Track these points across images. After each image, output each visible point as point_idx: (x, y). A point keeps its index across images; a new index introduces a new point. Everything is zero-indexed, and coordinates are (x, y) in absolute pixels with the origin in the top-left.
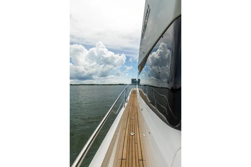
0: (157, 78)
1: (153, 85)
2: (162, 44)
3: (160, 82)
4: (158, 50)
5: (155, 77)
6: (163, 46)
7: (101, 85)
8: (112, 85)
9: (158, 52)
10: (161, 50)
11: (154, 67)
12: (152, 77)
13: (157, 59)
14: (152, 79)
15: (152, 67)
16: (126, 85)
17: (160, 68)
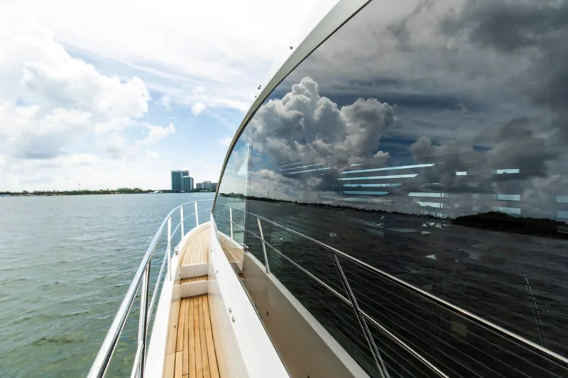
0: (286, 175)
1: (265, 195)
2: (307, 80)
3: (302, 186)
4: (289, 95)
5: (277, 172)
6: (310, 86)
7: (25, 193)
8: (88, 193)
9: (288, 99)
10: (302, 97)
11: (275, 143)
12: (264, 171)
13: (284, 120)
14: (266, 177)
15: (269, 139)
16: (149, 191)
17: (300, 147)
